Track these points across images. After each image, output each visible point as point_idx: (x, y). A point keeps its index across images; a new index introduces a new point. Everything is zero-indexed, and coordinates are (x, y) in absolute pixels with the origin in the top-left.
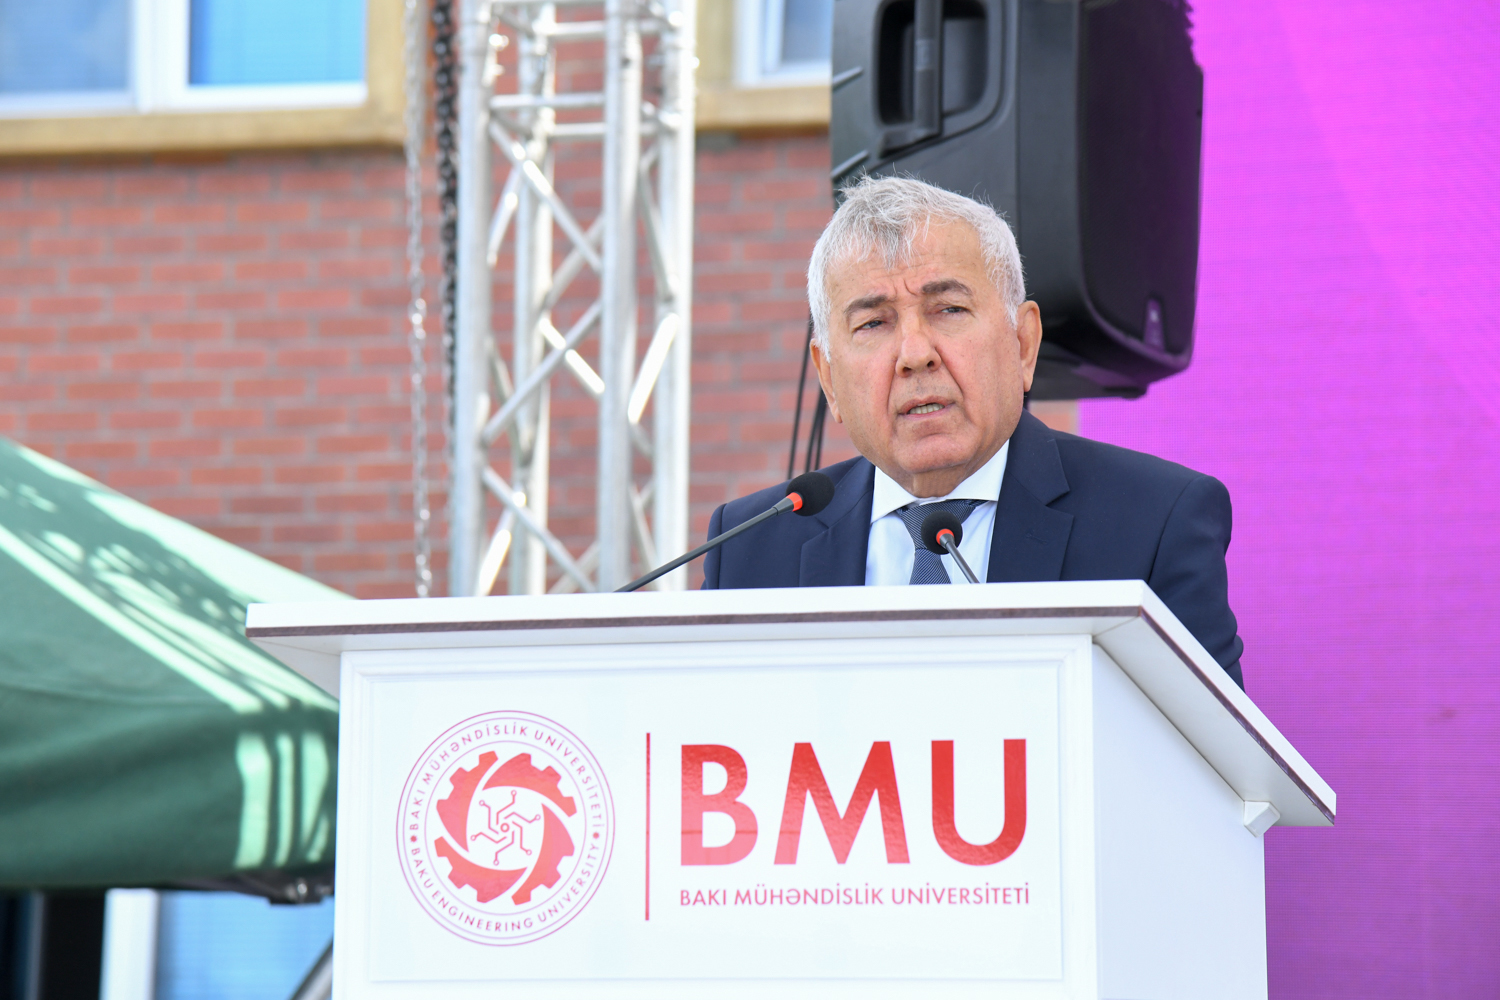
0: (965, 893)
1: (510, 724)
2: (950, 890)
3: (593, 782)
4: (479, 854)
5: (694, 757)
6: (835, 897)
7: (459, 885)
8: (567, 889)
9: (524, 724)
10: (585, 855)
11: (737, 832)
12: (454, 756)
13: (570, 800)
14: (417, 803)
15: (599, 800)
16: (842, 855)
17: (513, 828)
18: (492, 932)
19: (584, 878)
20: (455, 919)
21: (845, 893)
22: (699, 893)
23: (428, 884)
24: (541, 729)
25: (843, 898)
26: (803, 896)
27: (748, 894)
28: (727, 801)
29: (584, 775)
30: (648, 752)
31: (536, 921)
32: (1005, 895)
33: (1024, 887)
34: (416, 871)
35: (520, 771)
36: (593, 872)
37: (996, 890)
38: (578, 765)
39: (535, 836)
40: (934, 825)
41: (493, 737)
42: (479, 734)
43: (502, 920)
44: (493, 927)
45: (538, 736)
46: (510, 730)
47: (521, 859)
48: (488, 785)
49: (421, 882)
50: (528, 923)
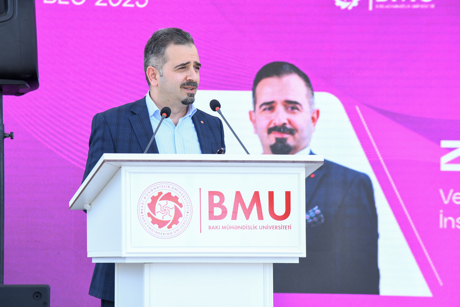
0: (276, 227)
1: (166, 185)
2: (273, 226)
3: (187, 200)
4: (159, 216)
5: (212, 194)
6: (246, 228)
7: (154, 224)
8: (181, 225)
9: (169, 185)
10: (185, 217)
11: (222, 212)
12: (151, 193)
13: (181, 204)
14: (143, 204)
15: (188, 204)
16: (247, 218)
17: (167, 210)
18: (162, 235)
19: (185, 223)
20: (153, 232)
21: (248, 227)
22: (213, 226)
23: (146, 224)
24: (173, 187)
25: (248, 228)
26: (238, 227)
27: (225, 227)
28: (220, 205)
29: (184, 198)
30: (200, 193)
31: (173, 233)
32: (286, 227)
33: (290, 225)
34: (143, 220)
35: (168, 197)
36: (187, 221)
37: (283, 226)
38: (183, 195)
39: (172, 212)
40: (269, 211)
41: (161, 188)
42: (158, 187)
43: (165, 232)
44: (162, 234)
45: (173, 188)
46: (166, 186)
47: (169, 217)
48: (160, 200)
49: (144, 223)
50: (171, 233)
